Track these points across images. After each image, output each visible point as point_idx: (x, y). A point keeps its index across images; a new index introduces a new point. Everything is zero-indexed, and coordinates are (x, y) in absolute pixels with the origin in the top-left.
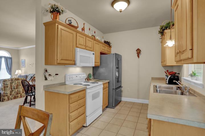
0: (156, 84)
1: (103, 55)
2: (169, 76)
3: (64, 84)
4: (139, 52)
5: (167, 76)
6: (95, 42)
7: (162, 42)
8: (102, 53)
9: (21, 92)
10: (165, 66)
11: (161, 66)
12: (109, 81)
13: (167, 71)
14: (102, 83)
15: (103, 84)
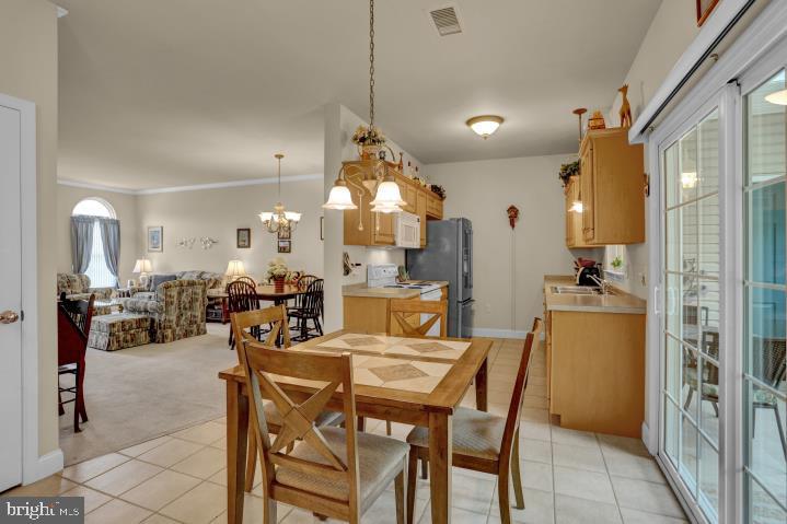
0: (554, 285)
1: (432, 223)
2: (581, 269)
3: (365, 286)
4: (513, 214)
5: (577, 269)
6: (419, 192)
7: (566, 193)
8: (429, 218)
9: (199, 320)
10: (574, 250)
11: (566, 248)
12: (447, 283)
13: (580, 260)
14: (438, 286)
15: (442, 288)
